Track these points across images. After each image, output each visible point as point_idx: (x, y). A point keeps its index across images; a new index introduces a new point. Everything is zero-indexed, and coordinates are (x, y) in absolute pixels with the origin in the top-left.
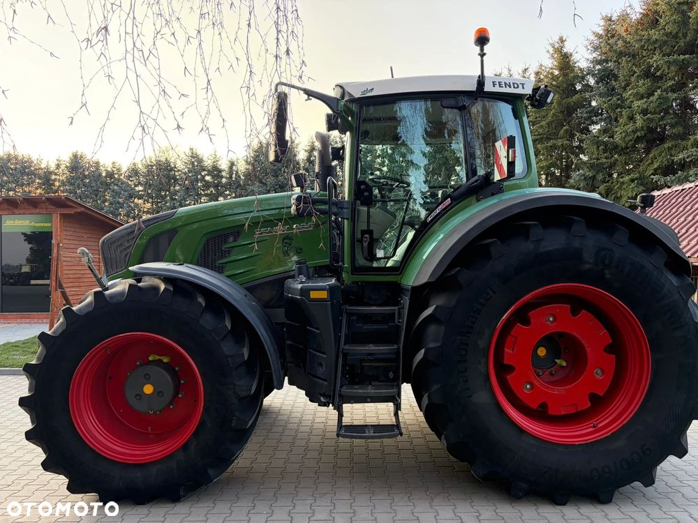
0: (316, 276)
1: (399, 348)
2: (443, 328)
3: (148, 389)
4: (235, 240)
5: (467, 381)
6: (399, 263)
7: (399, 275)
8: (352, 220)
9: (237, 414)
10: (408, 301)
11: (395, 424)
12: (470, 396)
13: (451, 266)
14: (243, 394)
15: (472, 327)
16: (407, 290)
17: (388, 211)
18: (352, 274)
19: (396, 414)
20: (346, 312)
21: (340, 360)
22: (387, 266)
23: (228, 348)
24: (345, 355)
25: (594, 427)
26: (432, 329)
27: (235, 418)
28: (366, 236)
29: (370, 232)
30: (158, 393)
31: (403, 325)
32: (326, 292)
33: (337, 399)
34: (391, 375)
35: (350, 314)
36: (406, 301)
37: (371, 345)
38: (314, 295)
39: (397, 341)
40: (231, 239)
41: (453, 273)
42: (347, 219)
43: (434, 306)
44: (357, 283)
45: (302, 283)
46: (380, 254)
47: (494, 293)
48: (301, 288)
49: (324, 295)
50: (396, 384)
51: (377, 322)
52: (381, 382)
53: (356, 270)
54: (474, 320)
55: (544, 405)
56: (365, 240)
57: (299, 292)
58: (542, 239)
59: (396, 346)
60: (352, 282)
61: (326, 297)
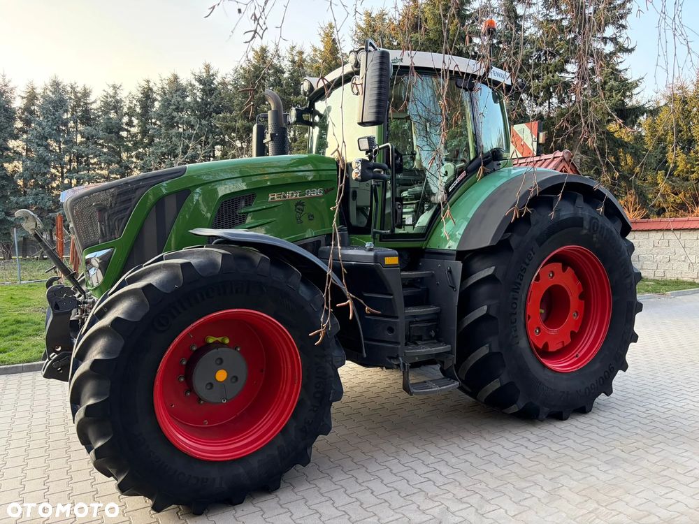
3: (221, 375)
5: (516, 331)
6: (425, 230)
7: (425, 240)
10: (461, 264)
12: (518, 343)
15: (520, 284)
18: (381, 241)
25: (577, 356)
29: (401, 200)
30: (233, 378)
34: (433, 333)
38: (388, 261)
43: (493, 268)
47: (534, 254)
48: (376, 255)
52: (425, 340)
53: (384, 237)
55: (546, 345)
56: (399, 207)
58: (560, 210)
61: (397, 263)
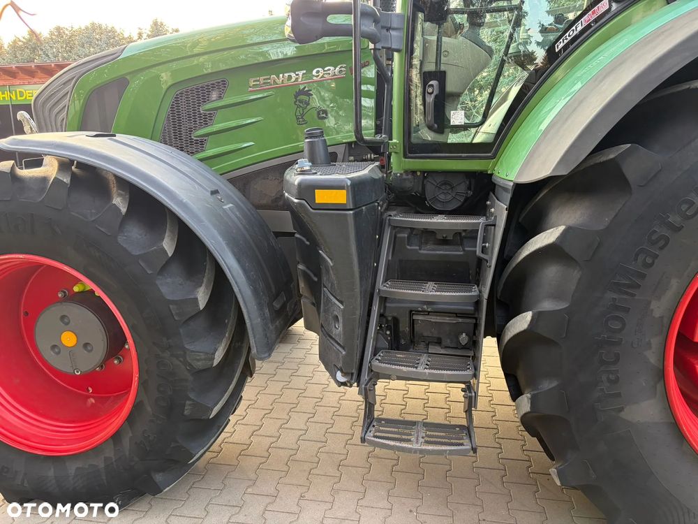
0: (352, 158)
1: (480, 296)
2: (575, 274)
3: (69, 339)
4: (220, 98)
6: (493, 137)
7: (492, 158)
8: (407, 51)
9: (192, 396)
10: (505, 213)
11: (466, 425)
13: (608, 142)
14: (199, 365)
15: (642, 276)
16: (505, 189)
17: (480, 44)
18: (405, 156)
19: (468, 411)
20: (389, 225)
21: (375, 308)
22: (475, 141)
23: (171, 287)
24: (384, 300)
26: (551, 273)
27: (188, 402)
28: (431, 83)
29: (441, 76)
30: (84, 346)
31: (491, 258)
32: (344, 192)
33: (365, 377)
34: (463, 339)
35: (397, 228)
36: (500, 210)
37: (431, 285)
38: (322, 197)
39: (478, 281)
40: (214, 95)
41: (612, 156)
42: (398, 51)
43: (562, 228)
44: (414, 172)
45: (303, 172)
46: (457, 117)
48: (300, 184)
49: (340, 197)
50: (471, 354)
51: (445, 242)
52: (446, 348)
53: (413, 149)
54: (649, 260)
56: (430, 90)
57: (295, 191)
59: (474, 292)
60: (406, 172)
61: (344, 201)
